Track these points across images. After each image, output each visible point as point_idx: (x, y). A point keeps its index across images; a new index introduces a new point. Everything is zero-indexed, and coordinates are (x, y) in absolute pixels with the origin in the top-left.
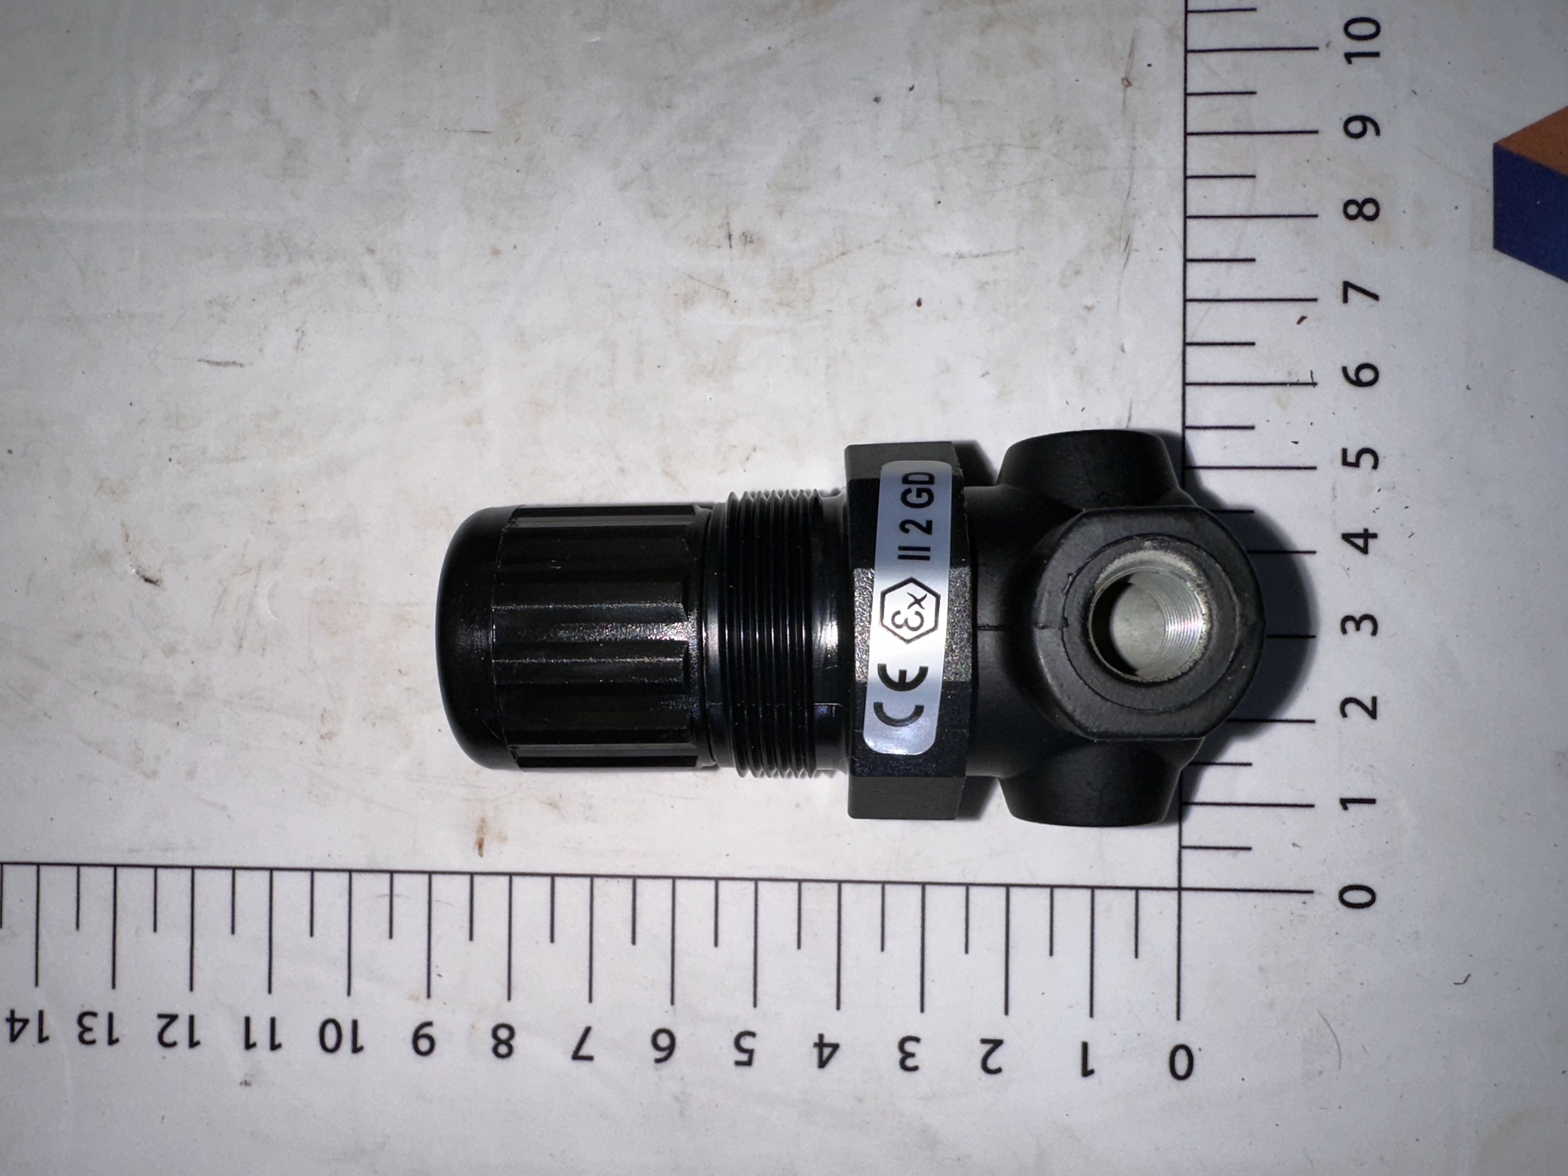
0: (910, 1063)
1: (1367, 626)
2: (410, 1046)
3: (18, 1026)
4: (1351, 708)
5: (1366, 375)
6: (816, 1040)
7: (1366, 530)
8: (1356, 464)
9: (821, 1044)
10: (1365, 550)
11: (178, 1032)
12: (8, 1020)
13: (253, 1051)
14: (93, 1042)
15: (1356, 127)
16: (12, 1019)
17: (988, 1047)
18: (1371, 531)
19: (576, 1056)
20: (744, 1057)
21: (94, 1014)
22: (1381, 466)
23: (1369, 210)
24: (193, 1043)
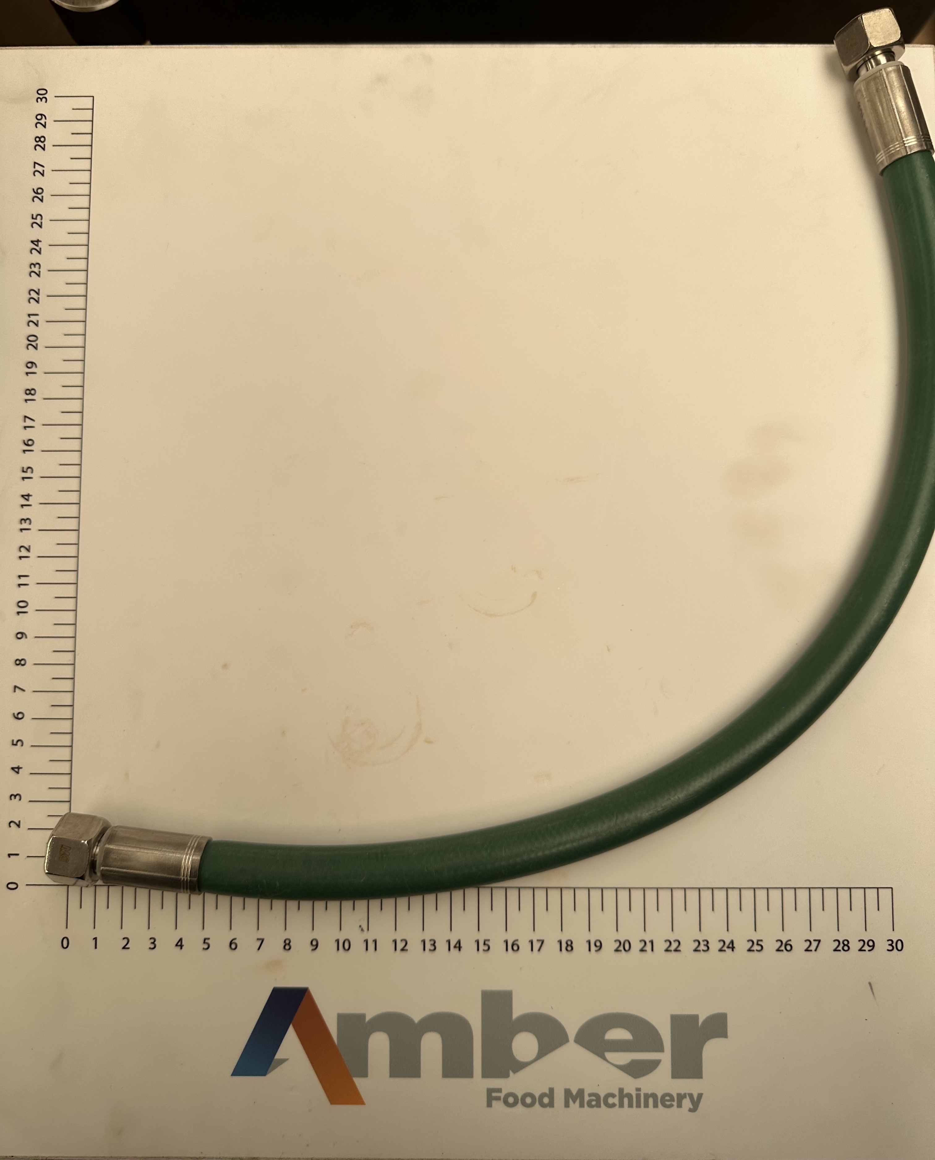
0: (13, 797)
1: (152, 946)
2: (20, 631)
3: (26, 497)
4: (125, 941)
5: (233, 946)
6: (20, 766)
7: (183, 946)
8: (204, 943)
9: (19, 768)
10: (177, 945)
11: (24, 553)
12: (29, 494)
13: (18, 578)
14: (21, 523)
15: (314, 943)
16: (28, 495)
17: (18, 823)
18: (183, 948)
19: (15, 687)
20: (15, 743)
21: (30, 524)
22: (204, 950)
23: (287, 947)
24: (20, 557)
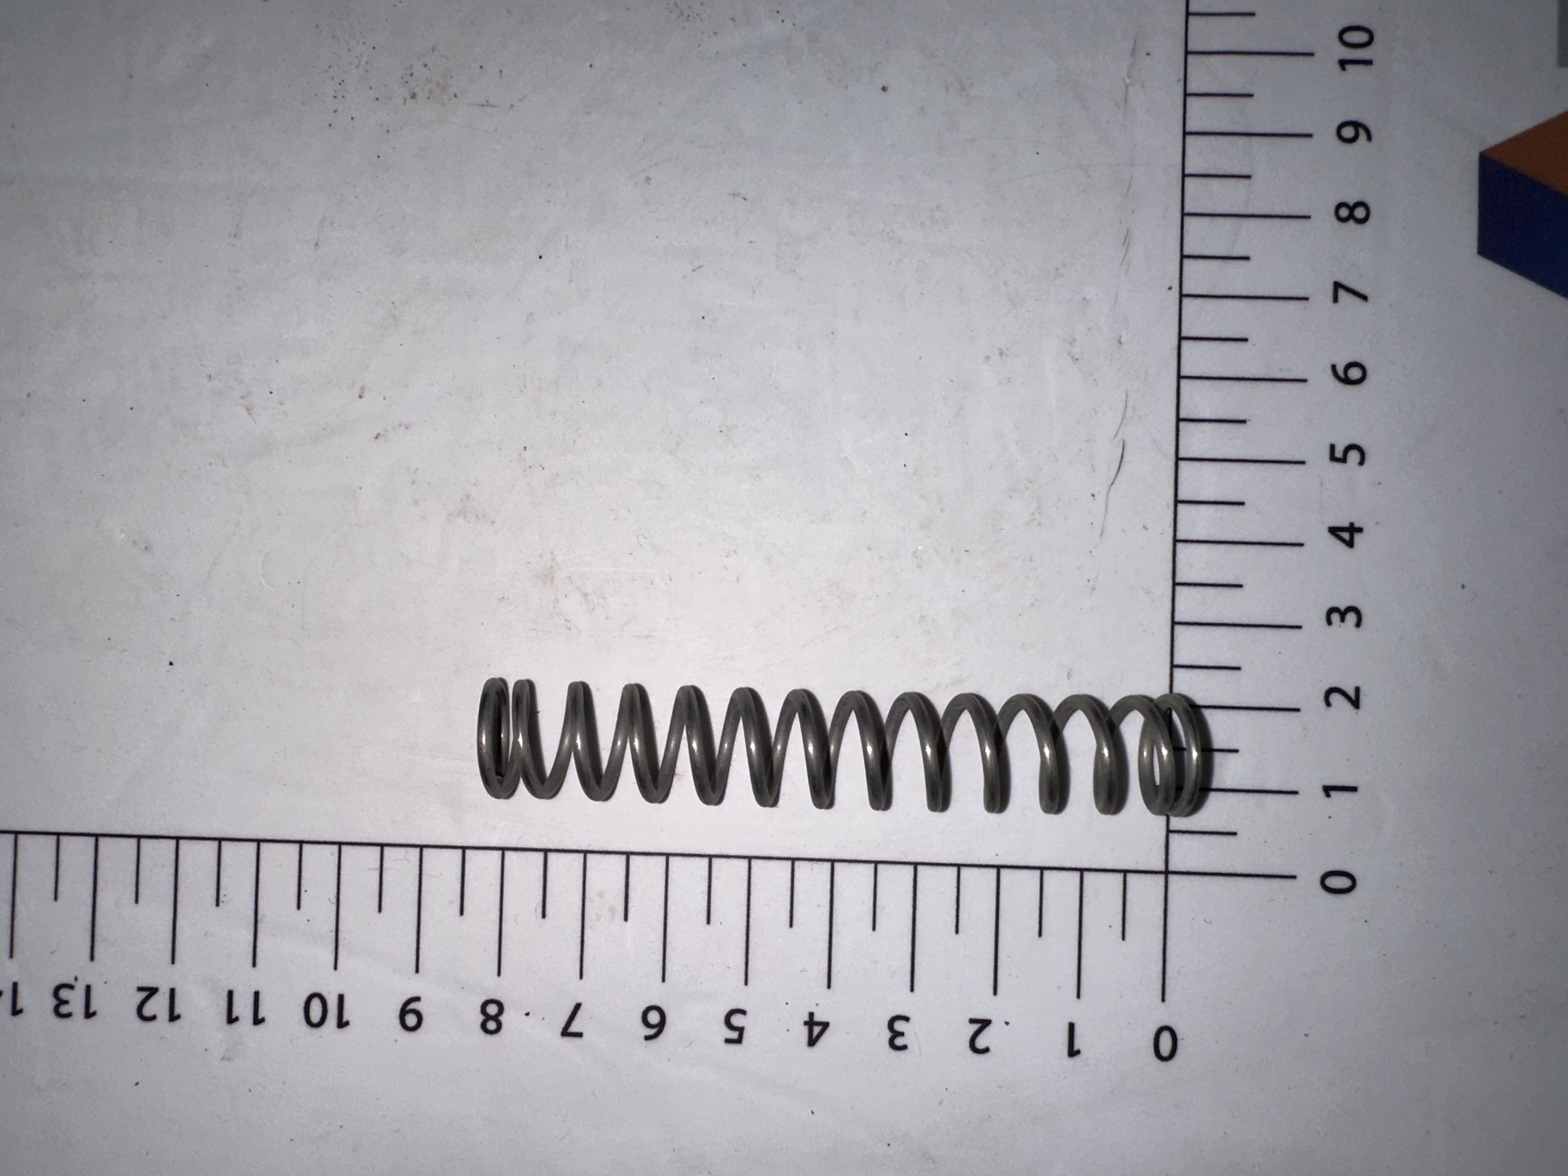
4: (1335, 698)
5: (1355, 374)
6: (807, 1018)
7: (1352, 524)
8: (1343, 460)
9: (811, 1023)
10: (1350, 544)
11: (158, 1006)
13: (235, 1025)
14: (69, 1015)
15: (1348, 132)
17: (976, 1027)
18: (1357, 525)
19: (566, 1032)
20: (734, 1035)
22: (1367, 462)
23: (1360, 213)
24: (173, 1017)
